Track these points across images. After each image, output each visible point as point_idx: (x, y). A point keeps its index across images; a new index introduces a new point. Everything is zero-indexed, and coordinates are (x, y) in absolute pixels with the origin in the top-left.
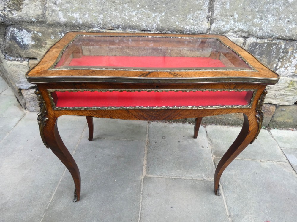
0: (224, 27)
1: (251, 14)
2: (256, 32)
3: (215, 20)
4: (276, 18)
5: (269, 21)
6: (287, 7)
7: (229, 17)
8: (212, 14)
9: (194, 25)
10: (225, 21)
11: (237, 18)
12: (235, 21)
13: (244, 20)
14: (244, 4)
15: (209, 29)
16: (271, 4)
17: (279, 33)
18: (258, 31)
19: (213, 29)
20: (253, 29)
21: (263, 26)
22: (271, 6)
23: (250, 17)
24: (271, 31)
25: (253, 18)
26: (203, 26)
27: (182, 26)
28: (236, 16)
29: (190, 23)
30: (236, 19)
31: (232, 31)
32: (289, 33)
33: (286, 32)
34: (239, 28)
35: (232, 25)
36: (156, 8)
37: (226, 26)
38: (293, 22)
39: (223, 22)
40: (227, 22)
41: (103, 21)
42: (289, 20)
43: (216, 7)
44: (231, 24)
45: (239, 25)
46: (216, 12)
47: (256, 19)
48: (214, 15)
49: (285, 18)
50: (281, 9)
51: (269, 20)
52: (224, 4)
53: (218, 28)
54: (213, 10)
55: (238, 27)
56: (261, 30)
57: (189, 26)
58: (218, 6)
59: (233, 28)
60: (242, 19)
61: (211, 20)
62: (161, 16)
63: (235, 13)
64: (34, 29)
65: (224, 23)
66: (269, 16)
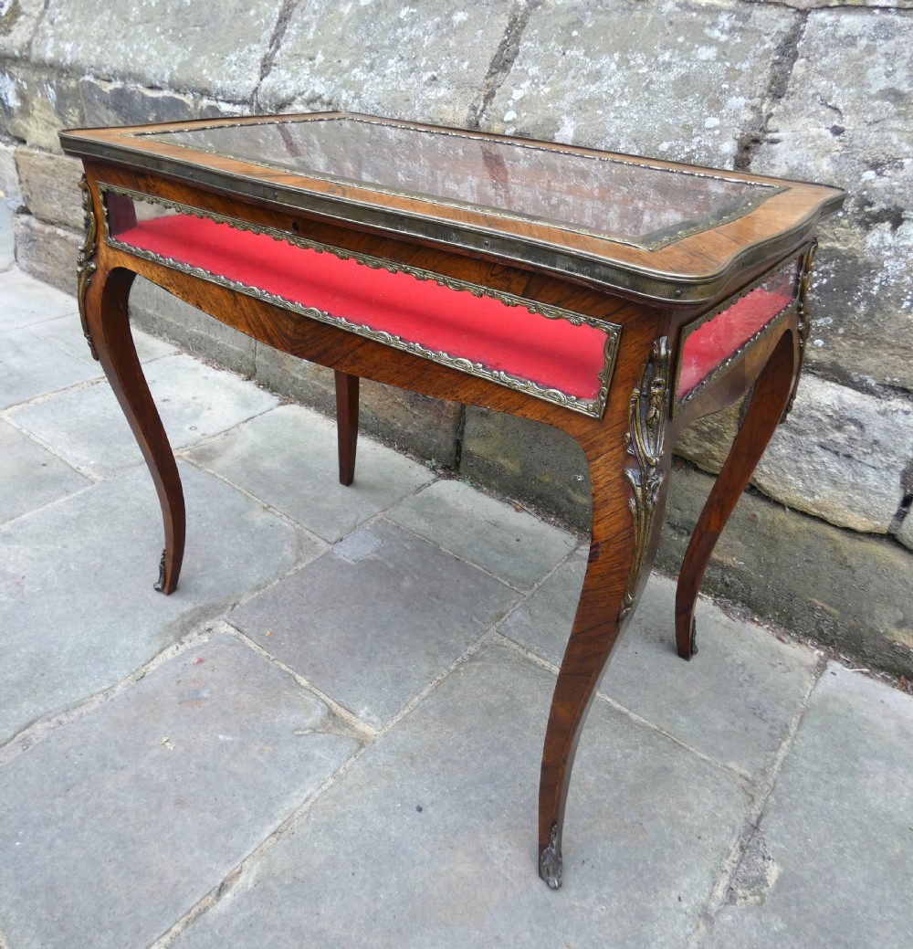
0: (285, 88)
1: (352, 54)
2: (346, 104)
3: (273, 68)
4: (405, 66)
5: (385, 76)
6: (443, 36)
7: (303, 61)
8: (274, 52)
9: (232, 78)
10: (293, 71)
11: (320, 64)
12: (312, 72)
13: (330, 71)
14: (345, 27)
15: (255, 91)
16: (407, 28)
17: (396, 112)
18: (350, 101)
19: (262, 91)
20: (341, 97)
21: (365, 87)
22: (403, 34)
23: (346, 63)
24: (379, 104)
25: (353, 65)
26: (247, 83)
27: (210, 79)
28: (320, 58)
29: (227, 73)
30: (316, 68)
31: (299, 98)
32: (422, 114)
33: (417, 108)
34: (313, 92)
35: (302, 83)
36: (184, 36)
37: (288, 84)
38: (445, 82)
39: (287, 73)
40: (295, 73)
41: (97, 61)
42: (435, 74)
43: (289, 34)
44: (300, 79)
45: (318, 82)
46: (283, 47)
47: (358, 67)
48: (278, 54)
49: (426, 69)
50: (427, 41)
51: (388, 72)
52: (305, 26)
53: (273, 87)
54: (279, 42)
55: (312, 88)
56: (357, 101)
57: (221, 79)
58: (293, 32)
59: (301, 90)
60: (327, 69)
61: (266, 66)
62: (184, 55)
63: (320, 52)
64: (18, 72)
65: (289, 76)
66: (391, 62)
